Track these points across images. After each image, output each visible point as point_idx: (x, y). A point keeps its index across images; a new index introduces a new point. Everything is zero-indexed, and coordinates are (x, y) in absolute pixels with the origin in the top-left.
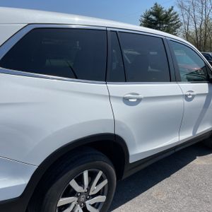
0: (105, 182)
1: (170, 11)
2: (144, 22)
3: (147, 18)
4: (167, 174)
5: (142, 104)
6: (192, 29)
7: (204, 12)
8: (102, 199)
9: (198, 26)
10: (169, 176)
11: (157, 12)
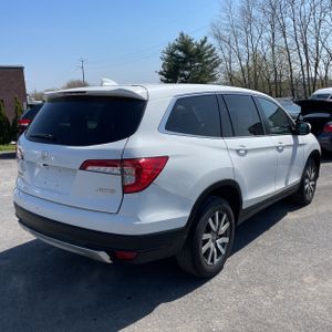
0: (228, 224)
1: (203, 43)
2: (167, 60)
3: (172, 54)
4: (266, 227)
5: (249, 155)
6: (236, 67)
7: (250, 44)
8: (226, 240)
9: (244, 64)
10: (267, 229)
11: (184, 44)
